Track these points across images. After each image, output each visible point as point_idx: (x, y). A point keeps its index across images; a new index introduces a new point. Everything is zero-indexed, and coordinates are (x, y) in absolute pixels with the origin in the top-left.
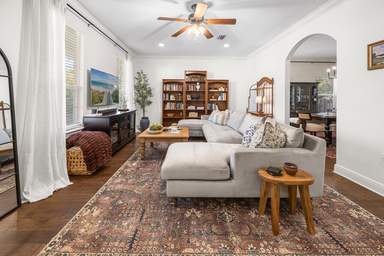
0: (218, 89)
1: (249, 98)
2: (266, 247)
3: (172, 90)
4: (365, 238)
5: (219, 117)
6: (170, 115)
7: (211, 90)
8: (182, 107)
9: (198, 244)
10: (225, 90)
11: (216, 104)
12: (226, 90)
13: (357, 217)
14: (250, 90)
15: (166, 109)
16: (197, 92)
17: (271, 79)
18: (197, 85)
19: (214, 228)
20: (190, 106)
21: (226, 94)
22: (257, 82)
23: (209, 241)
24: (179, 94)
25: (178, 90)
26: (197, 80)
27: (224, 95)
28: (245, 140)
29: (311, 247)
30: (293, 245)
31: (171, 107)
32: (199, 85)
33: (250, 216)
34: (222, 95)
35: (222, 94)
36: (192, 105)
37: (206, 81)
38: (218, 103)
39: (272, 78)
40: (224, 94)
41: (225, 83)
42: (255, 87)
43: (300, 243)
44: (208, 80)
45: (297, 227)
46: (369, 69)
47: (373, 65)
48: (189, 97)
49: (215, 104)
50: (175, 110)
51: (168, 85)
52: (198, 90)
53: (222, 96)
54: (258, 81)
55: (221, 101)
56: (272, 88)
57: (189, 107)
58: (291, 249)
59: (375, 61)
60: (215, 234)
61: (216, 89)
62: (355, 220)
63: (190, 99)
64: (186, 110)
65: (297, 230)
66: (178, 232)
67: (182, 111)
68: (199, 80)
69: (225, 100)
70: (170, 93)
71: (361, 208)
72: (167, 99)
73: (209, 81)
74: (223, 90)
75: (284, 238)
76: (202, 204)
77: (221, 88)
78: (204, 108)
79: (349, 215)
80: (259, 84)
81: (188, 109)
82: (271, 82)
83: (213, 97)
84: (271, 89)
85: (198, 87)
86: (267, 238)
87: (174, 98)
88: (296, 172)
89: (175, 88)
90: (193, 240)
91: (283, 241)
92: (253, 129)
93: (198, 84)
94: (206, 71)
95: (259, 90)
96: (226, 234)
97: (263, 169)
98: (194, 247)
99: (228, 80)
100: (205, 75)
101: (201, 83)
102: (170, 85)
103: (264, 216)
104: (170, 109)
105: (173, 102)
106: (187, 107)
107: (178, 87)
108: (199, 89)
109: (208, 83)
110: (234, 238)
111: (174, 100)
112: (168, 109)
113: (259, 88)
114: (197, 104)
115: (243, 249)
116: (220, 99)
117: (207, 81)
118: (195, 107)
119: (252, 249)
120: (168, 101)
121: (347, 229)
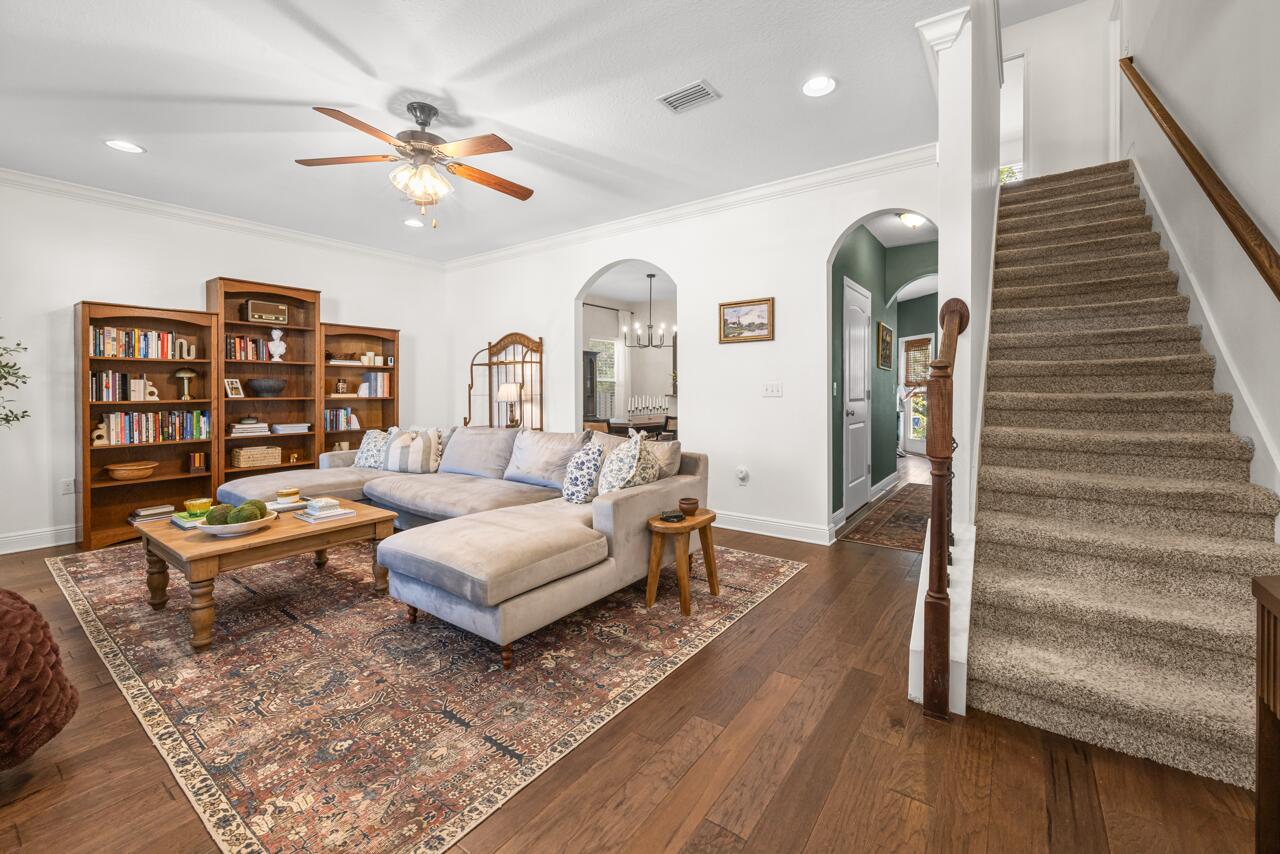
0: (359, 360)
1: (471, 387)
2: (691, 631)
3: (139, 356)
4: (754, 574)
5: (411, 449)
6: (125, 472)
7: (333, 362)
8: (202, 428)
9: (617, 680)
10: (385, 363)
11: (354, 411)
12: (391, 364)
13: (734, 560)
14: (472, 365)
15: (97, 443)
16: (269, 367)
17: (538, 340)
18: (272, 340)
19: (613, 652)
20: (239, 422)
21: (387, 375)
22: (490, 343)
23: (627, 668)
24: (181, 375)
25: (173, 356)
26: (277, 319)
27: (381, 379)
28: (578, 483)
29: (726, 606)
30: (711, 614)
31: (136, 434)
32: (281, 339)
33: (640, 615)
34: (376, 379)
35: (373, 374)
36: (249, 417)
37: (318, 326)
38: (355, 406)
39: (541, 339)
40: (380, 374)
41: (385, 340)
42: (484, 358)
43: (715, 608)
44: (325, 324)
45: (698, 597)
46: (721, 342)
47: (725, 336)
48: (237, 388)
49: (349, 410)
50: (160, 447)
51: (112, 332)
52: (276, 359)
53: (373, 382)
54: (493, 344)
55: (370, 401)
56: (541, 363)
57: (237, 426)
58: (714, 618)
59: (727, 331)
60: (623, 657)
61: (352, 357)
62: (736, 563)
63: (242, 396)
64: (226, 441)
65: (701, 599)
66: (570, 689)
67: (204, 447)
68: (283, 320)
69: (386, 395)
70: (128, 368)
71: (731, 550)
72: (108, 397)
73: (329, 328)
74: (379, 362)
75: (698, 613)
76: (550, 639)
77: (371, 354)
78: (310, 429)
79: (728, 561)
80: (495, 349)
81: (233, 435)
82: (537, 347)
83: (341, 385)
84: (536, 367)
85: (277, 348)
86: (683, 623)
87: (152, 394)
88: (697, 508)
89: (152, 346)
90: (605, 680)
91: (700, 616)
92: (596, 456)
93: (277, 334)
94: (319, 292)
95: (495, 368)
96: (637, 649)
97: (654, 519)
98: (618, 685)
99: (396, 332)
100: (314, 303)
101: (287, 333)
102: (122, 334)
103: (656, 605)
104: (126, 442)
105: (144, 408)
106: (228, 430)
107: (173, 343)
108: (281, 357)
109: (326, 336)
110: (651, 646)
111: (155, 399)
112: (113, 443)
113: (495, 359)
114: (271, 412)
115: (672, 647)
116: (367, 391)
117: (323, 327)
118: (266, 425)
119: (680, 641)
120: (112, 408)
121: (737, 575)
